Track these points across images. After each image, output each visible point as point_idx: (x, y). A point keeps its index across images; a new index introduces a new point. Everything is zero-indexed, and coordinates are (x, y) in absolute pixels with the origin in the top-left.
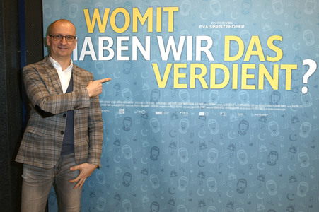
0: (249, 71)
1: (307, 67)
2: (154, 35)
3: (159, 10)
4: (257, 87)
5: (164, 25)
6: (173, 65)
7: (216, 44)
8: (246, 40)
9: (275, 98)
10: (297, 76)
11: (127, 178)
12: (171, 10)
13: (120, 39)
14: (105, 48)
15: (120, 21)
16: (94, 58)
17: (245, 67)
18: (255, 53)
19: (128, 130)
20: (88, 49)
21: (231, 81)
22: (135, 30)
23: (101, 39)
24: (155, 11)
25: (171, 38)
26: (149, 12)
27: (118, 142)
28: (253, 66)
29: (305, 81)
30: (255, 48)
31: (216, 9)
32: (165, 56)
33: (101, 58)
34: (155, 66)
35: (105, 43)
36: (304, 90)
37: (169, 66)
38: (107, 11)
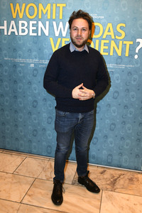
0: (105, 44)
1: (139, 43)
2: (51, 20)
3: (54, 5)
4: (109, 54)
5: (57, 15)
8: (105, 25)
9: (119, 60)
10: (132, 48)
11: (35, 104)
12: (61, 6)
13: (31, 23)
14: (23, 28)
15: (31, 11)
16: (16, 34)
17: (103, 42)
18: (109, 34)
19: (36, 76)
20: (13, 28)
22: (40, 17)
23: (20, 22)
24: (52, 6)
25: (61, 23)
26: (49, 7)
27: (30, 83)
28: (107, 41)
29: (137, 51)
30: (109, 31)
31: (88, 6)
32: (57, 34)
33: (20, 34)
34: (51, 39)
35: (23, 25)
36: (136, 57)
38: (24, 5)
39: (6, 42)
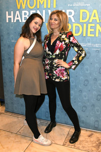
0: (91, 27)
2: (47, 9)
4: (95, 35)
5: (52, 5)
7: (76, 14)
14: (25, 16)
15: (32, 3)
16: (20, 21)
18: (95, 18)
22: (38, 7)
28: (93, 25)
30: (95, 16)
33: (23, 21)
39: (12, 28)
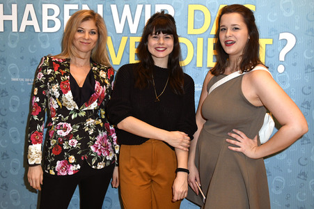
1: (285, 41)
6: (129, 39)
7: (179, 14)
8: (213, 10)
10: (272, 52)
13: (67, 8)
14: (50, 18)
16: (37, 29)
20: (30, 18)
21: (195, 57)
23: (45, 7)
25: (127, 7)
33: (46, 29)
35: (51, 12)
36: (281, 69)
37: (124, 39)
39: (14, 46)
